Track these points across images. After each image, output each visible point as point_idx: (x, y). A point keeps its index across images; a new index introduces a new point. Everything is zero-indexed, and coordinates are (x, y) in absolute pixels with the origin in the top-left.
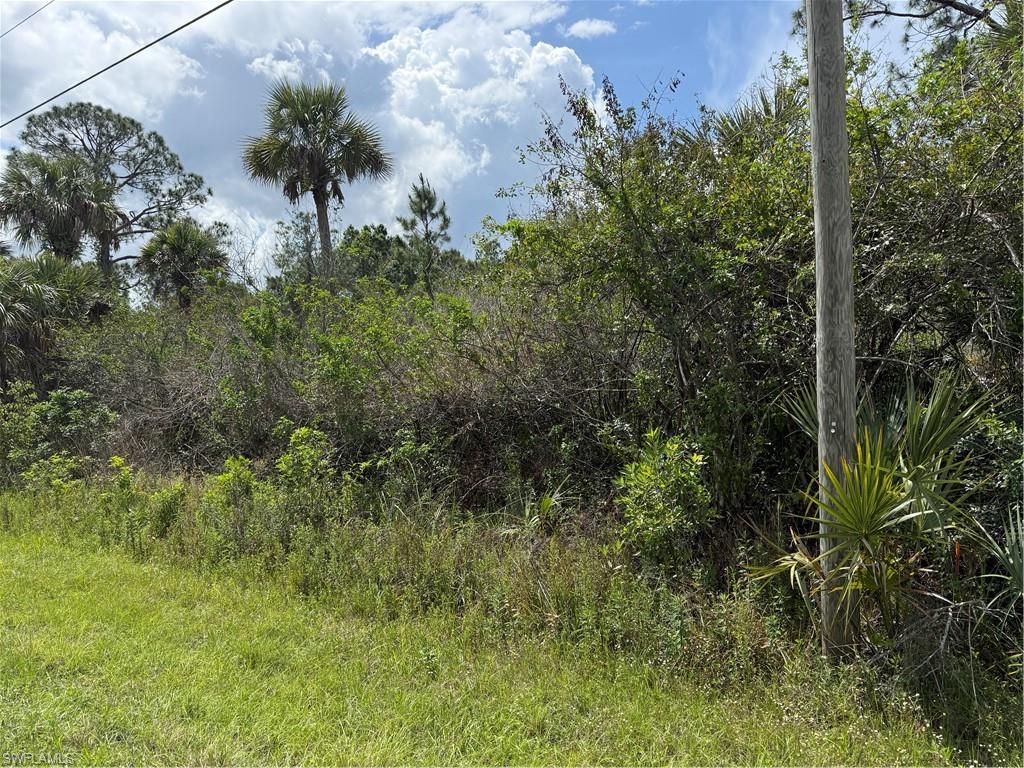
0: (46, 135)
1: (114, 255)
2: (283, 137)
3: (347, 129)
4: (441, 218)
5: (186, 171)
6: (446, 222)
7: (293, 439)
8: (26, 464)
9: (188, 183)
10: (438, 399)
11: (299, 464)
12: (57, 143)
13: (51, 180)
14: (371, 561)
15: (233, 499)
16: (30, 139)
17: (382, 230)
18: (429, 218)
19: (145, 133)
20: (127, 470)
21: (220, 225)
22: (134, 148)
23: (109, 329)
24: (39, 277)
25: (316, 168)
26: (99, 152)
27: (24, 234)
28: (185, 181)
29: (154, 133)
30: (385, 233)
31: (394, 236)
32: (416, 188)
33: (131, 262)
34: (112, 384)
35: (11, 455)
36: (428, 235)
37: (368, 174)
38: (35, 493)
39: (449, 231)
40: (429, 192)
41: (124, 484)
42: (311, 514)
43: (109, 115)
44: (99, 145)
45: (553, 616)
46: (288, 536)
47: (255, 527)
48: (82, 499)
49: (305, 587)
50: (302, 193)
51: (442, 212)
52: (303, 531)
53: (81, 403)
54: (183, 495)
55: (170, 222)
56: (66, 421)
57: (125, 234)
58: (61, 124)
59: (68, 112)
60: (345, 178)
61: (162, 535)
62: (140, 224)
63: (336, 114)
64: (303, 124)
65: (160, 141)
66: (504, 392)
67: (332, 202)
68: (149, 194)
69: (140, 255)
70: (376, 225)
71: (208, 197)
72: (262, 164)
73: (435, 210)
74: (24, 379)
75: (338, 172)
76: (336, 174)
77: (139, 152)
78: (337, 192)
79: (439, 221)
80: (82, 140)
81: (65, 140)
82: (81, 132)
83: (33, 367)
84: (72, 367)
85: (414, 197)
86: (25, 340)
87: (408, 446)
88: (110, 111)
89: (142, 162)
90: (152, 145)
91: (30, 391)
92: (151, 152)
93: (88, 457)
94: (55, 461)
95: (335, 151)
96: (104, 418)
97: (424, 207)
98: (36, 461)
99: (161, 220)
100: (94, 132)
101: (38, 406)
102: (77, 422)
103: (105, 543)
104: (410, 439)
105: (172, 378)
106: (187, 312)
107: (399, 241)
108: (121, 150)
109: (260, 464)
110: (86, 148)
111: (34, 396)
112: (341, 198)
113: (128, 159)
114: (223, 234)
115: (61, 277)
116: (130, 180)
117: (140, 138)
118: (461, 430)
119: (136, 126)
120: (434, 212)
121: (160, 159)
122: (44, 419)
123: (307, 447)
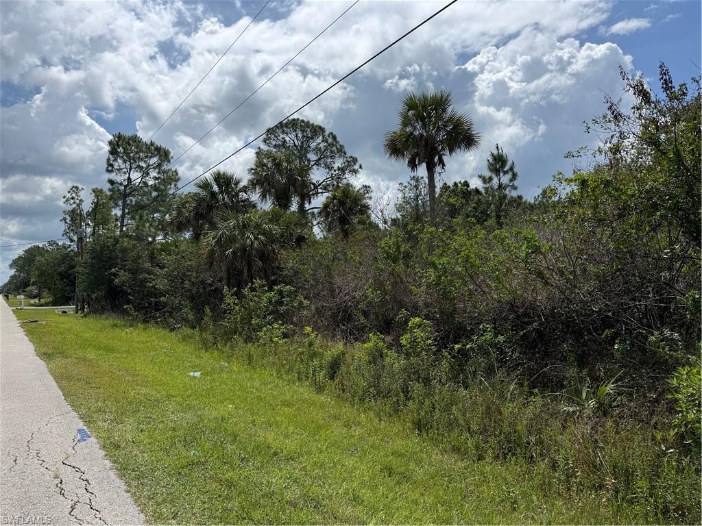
0: (275, 138)
1: (307, 206)
2: (409, 129)
3: (451, 119)
4: (510, 174)
5: (348, 155)
6: (514, 176)
7: (410, 324)
8: (260, 327)
9: (348, 162)
10: (511, 304)
11: (414, 342)
12: (280, 143)
13: (278, 165)
14: (464, 415)
15: (373, 361)
16: (268, 142)
17: (466, 184)
18: (501, 174)
19: (327, 133)
20: (313, 335)
21: (366, 186)
22: (320, 143)
23: (306, 251)
24: (271, 221)
25: (429, 147)
26: (302, 147)
27: (263, 196)
28: (347, 161)
29: (331, 133)
30: (468, 186)
31: (474, 187)
32: (492, 154)
33: (316, 211)
34: (305, 283)
35: (253, 322)
36: (500, 186)
37: (463, 148)
38: (264, 345)
39: (516, 183)
40: (502, 156)
41: (311, 344)
42: (422, 376)
43: (307, 124)
44: (302, 143)
45: (610, 481)
46: (407, 389)
47: (386, 381)
48: (288, 351)
49: (420, 426)
50: (419, 164)
51: (511, 169)
52: (417, 388)
53: (290, 294)
54: (344, 354)
55: (338, 186)
56: (281, 304)
57: (313, 194)
58: (283, 132)
59: (287, 125)
60: (447, 152)
61: (332, 378)
62: (321, 188)
63: (444, 110)
64: (422, 119)
65: (334, 138)
66: (563, 302)
67: (438, 169)
68: (327, 170)
69: (321, 206)
70: (463, 181)
71: (360, 170)
72: (396, 148)
73: (507, 168)
74: (261, 278)
75: (443, 149)
76: (441, 150)
77: (322, 145)
78: (441, 162)
79: (509, 176)
80: (293, 141)
81: (285, 141)
82: (293, 136)
83: (266, 272)
84: (285, 272)
85: (491, 160)
86: (263, 256)
87: (488, 336)
88: (308, 122)
89: (325, 151)
90: (330, 140)
91: (263, 286)
92: (329, 145)
93: (292, 326)
94: (275, 327)
95: (442, 135)
96: (301, 303)
97: (498, 167)
98: (266, 326)
99: (333, 185)
100: (300, 135)
101: (268, 294)
102: (287, 305)
103: (299, 379)
104: (490, 331)
105: (338, 281)
106: (347, 241)
107: (477, 191)
108: (313, 145)
109: (389, 338)
110: (295, 145)
111: (266, 288)
112: (444, 165)
113: (317, 149)
114: (367, 192)
115: (281, 221)
116: (317, 163)
117: (323, 137)
118: (530, 328)
119: (322, 129)
120: (505, 169)
121: (334, 148)
122: (270, 302)
123: (419, 331)
